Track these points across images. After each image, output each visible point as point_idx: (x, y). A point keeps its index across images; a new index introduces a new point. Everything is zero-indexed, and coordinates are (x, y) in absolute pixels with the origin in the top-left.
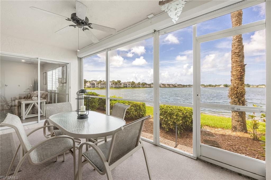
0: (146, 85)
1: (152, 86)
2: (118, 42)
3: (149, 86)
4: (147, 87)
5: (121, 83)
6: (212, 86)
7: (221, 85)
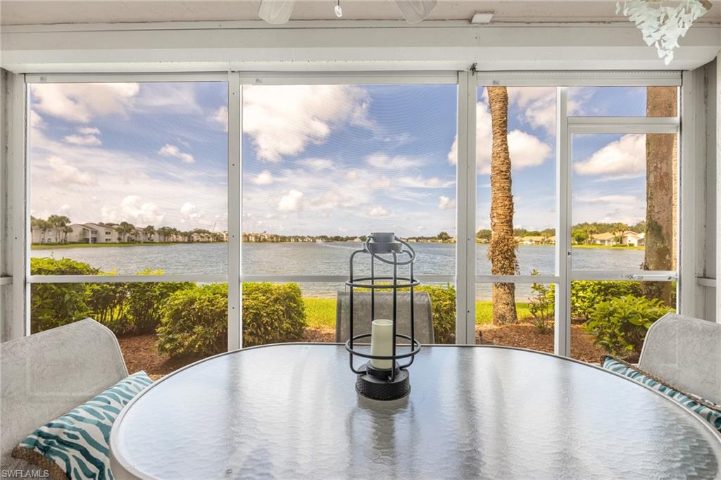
0: (176, 234)
1: (195, 239)
2: (324, 63)
3: (186, 240)
4: (177, 242)
5: (67, 225)
6: (341, 240)
7: (356, 237)
